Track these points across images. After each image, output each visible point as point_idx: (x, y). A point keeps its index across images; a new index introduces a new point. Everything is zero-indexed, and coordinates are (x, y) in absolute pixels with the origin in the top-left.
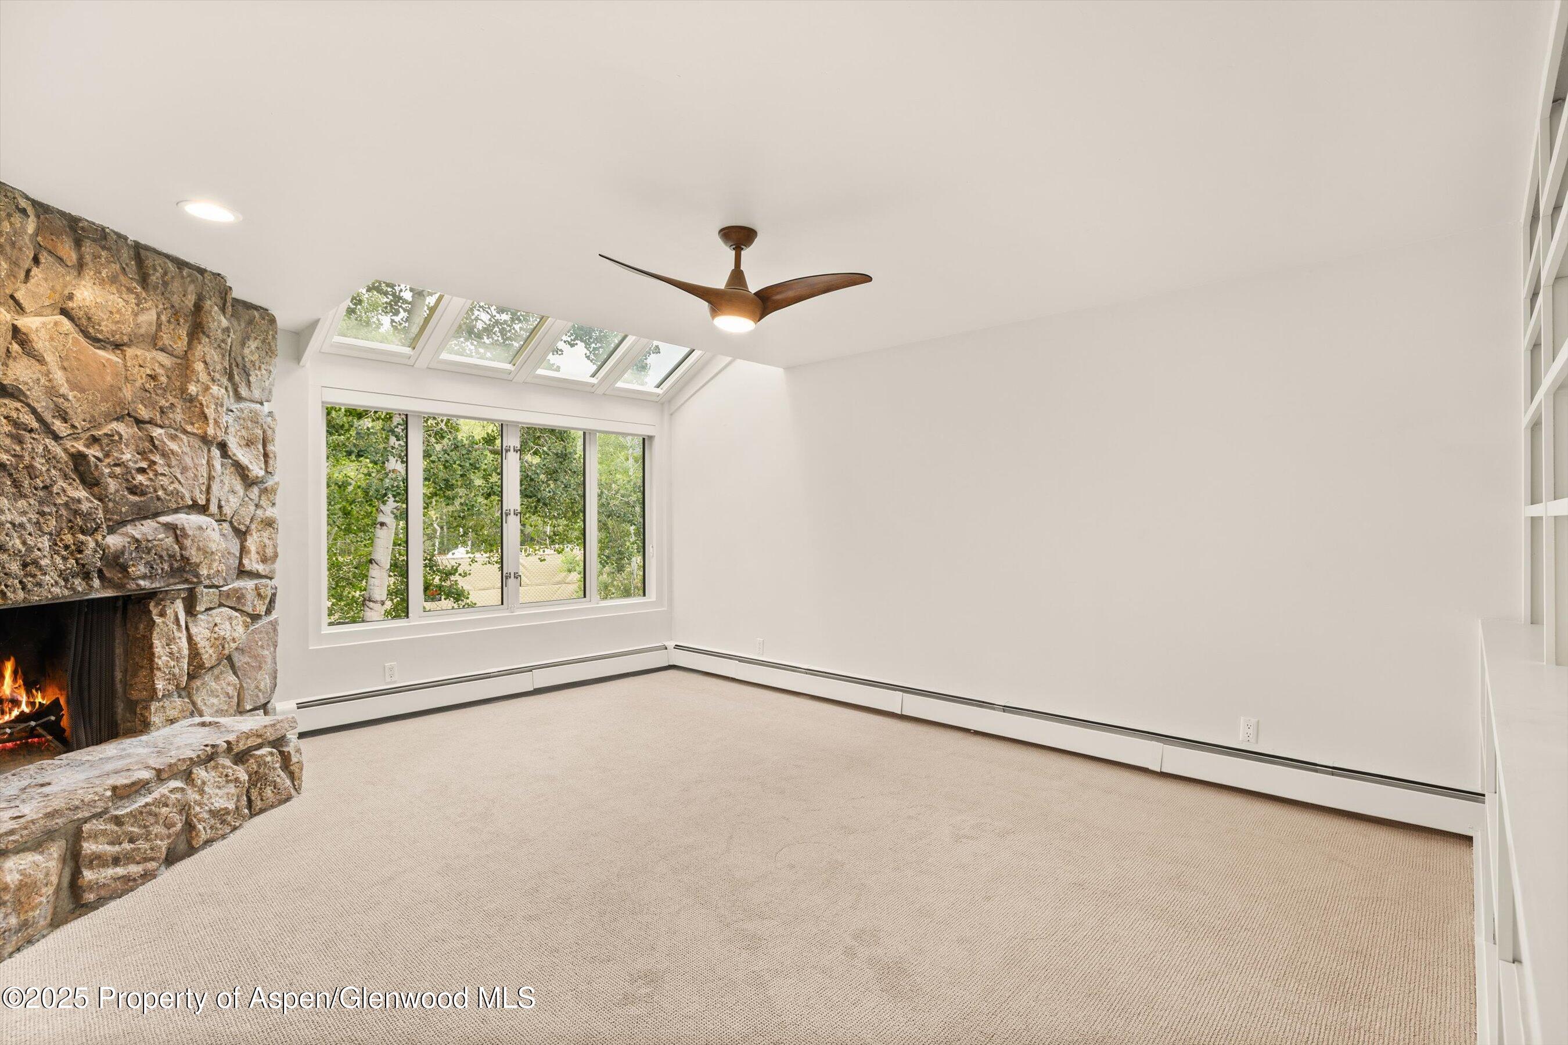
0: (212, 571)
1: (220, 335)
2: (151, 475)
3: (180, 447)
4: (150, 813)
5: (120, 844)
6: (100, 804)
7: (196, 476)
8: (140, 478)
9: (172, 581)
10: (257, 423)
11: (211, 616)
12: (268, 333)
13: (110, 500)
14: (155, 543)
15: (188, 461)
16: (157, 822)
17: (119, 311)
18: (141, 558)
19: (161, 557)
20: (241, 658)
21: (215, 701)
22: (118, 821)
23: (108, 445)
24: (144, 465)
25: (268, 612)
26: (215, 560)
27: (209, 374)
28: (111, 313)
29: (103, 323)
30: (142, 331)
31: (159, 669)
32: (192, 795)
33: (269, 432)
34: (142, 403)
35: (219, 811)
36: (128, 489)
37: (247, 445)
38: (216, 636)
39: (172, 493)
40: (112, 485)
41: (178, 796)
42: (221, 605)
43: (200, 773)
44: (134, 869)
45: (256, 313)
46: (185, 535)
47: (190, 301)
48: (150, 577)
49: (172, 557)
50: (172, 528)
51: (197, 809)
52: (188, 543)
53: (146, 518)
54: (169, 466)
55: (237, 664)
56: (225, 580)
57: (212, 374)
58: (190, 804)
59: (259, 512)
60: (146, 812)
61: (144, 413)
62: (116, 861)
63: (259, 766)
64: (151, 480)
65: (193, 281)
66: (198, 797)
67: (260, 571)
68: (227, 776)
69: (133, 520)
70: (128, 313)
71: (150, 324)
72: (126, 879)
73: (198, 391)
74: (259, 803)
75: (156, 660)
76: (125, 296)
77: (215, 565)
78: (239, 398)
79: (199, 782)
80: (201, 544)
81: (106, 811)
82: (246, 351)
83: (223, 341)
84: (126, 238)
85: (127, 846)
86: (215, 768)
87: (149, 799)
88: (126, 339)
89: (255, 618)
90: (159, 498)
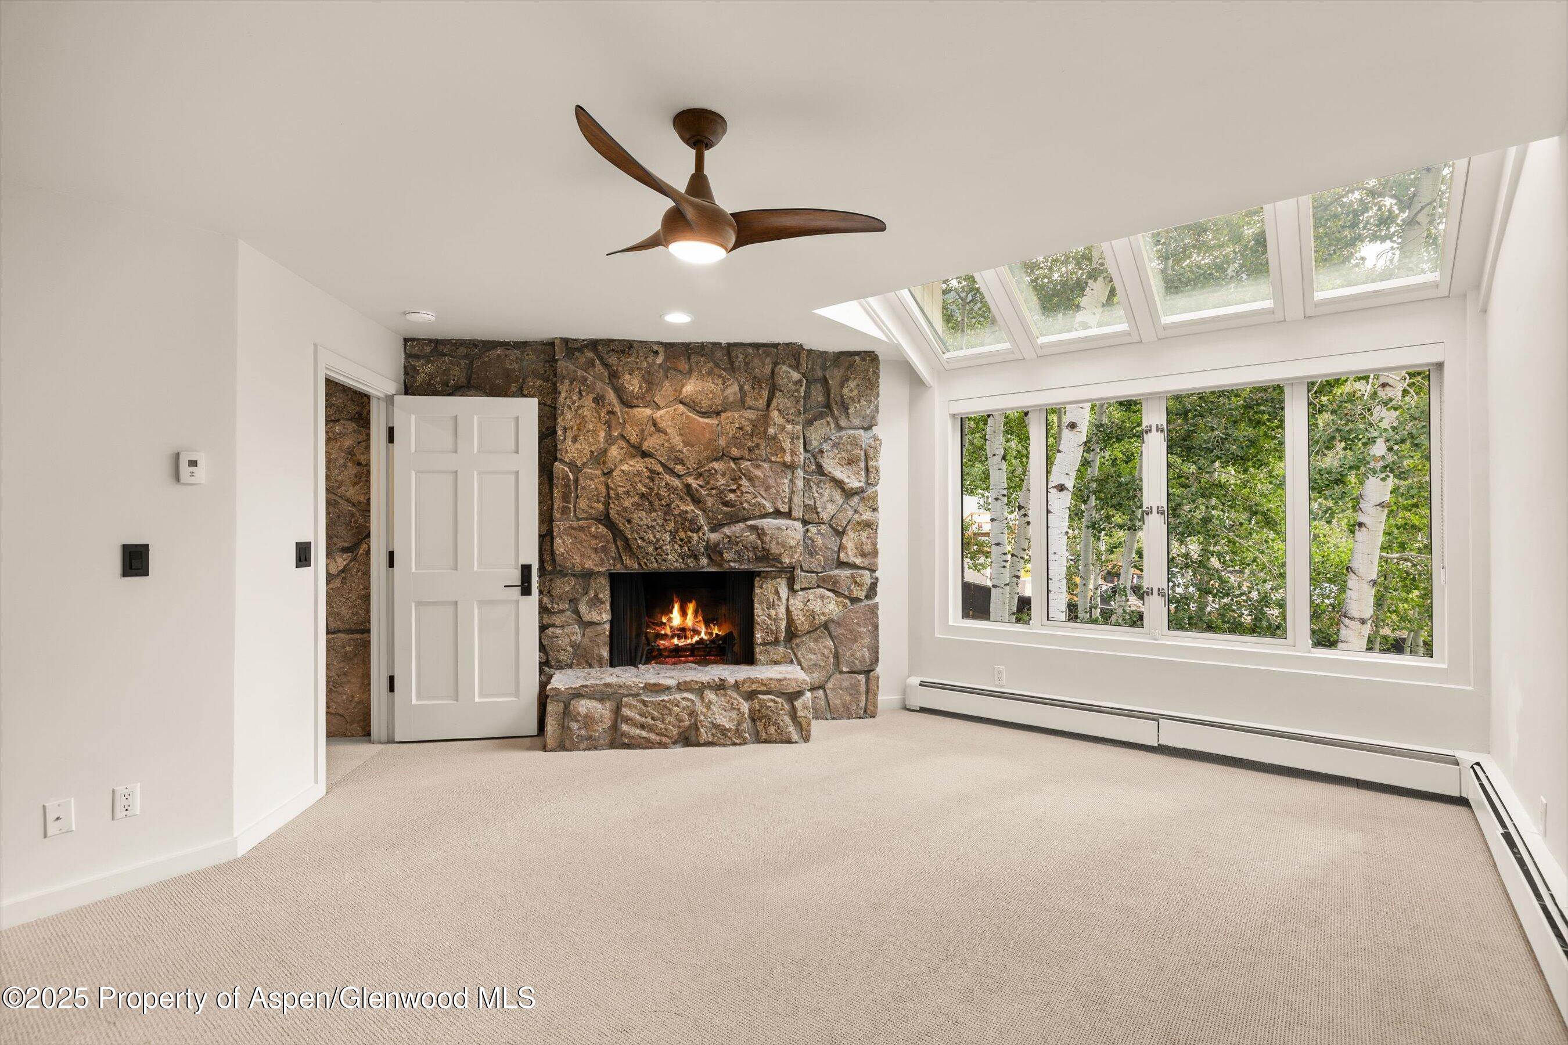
0: (794, 560)
1: (791, 386)
2: (739, 494)
3: (763, 473)
4: (665, 707)
5: (646, 718)
6: (635, 689)
7: (778, 492)
8: (732, 496)
9: (760, 565)
10: (857, 445)
11: (807, 593)
12: (868, 370)
13: (709, 511)
14: (742, 538)
15: (771, 482)
16: (670, 714)
17: (712, 392)
18: (732, 548)
19: (746, 548)
20: (838, 629)
21: (813, 657)
22: (644, 703)
23: (708, 477)
24: (734, 487)
25: (868, 597)
26: (796, 552)
27: (784, 417)
28: (707, 394)
29: (702, 402)
30: (731, 399)
31: (758, 624)
32: (700, 707)
33: (871, 452)
34: (735, 446)
35: (719, 726)
36: (722, 503)
37: (849, 464)
38: (807, 608)
39: (755, 504)
40: (710, 501)
41: (689, 704)
42: (819, 587)
43: (710, 695)
44: (653, 736)
45: (857, 358)
46: (765, 534)
47: (767, 370)
48: (739, 561)
49: (755, 548)
50: (754, 528)
51: (702, 718)
52: (767, 539)
53: (738, 522)
54: (754, 486)
55: (833, 634)
56: (823, 567)
57: (786, 417)
58: (697, 713)
59: (856, 516)
60: (663, 706)
61: (735, 452)
62: (643, 727)
63: (761, 706)
64: (738, 496)
65: (767, 355)
66: (704, 710)
67: (857, 563)
68: (732, 704)
69: (729, 524)
70: (718, 390)
71: (735, 394)
72: (647, 740)
73: (775, 432)
74: (764, 734)
75: (756, 617)
76: (716, 382)
77: (796, 556)
78: (840, 428)
79: (707, 700)
80: (779, 540)
81: (638, 695)
82: (845, 391)
83: (796, 391)
84: (720, 344)
85: (650, 721)
86: (725, 695)
87: (666, 698)
88: (720, 408)
89: (854, 600)
90: (744, 509)
